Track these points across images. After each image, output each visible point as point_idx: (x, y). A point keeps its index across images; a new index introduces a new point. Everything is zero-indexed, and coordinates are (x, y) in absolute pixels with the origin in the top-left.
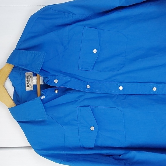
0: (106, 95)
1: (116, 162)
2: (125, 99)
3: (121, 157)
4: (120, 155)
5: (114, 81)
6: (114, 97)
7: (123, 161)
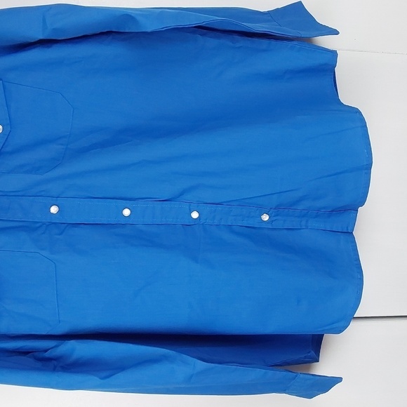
0: (21, 224)
1: (39, 364)
2: (61, 234)
3: (47, 355)
4: (46, 351)
5: (43, 193)
6: (37, 229)
7: (53, 361)
